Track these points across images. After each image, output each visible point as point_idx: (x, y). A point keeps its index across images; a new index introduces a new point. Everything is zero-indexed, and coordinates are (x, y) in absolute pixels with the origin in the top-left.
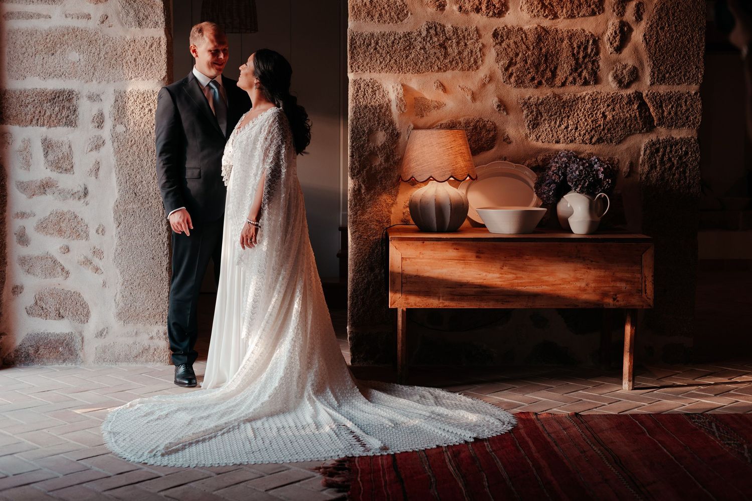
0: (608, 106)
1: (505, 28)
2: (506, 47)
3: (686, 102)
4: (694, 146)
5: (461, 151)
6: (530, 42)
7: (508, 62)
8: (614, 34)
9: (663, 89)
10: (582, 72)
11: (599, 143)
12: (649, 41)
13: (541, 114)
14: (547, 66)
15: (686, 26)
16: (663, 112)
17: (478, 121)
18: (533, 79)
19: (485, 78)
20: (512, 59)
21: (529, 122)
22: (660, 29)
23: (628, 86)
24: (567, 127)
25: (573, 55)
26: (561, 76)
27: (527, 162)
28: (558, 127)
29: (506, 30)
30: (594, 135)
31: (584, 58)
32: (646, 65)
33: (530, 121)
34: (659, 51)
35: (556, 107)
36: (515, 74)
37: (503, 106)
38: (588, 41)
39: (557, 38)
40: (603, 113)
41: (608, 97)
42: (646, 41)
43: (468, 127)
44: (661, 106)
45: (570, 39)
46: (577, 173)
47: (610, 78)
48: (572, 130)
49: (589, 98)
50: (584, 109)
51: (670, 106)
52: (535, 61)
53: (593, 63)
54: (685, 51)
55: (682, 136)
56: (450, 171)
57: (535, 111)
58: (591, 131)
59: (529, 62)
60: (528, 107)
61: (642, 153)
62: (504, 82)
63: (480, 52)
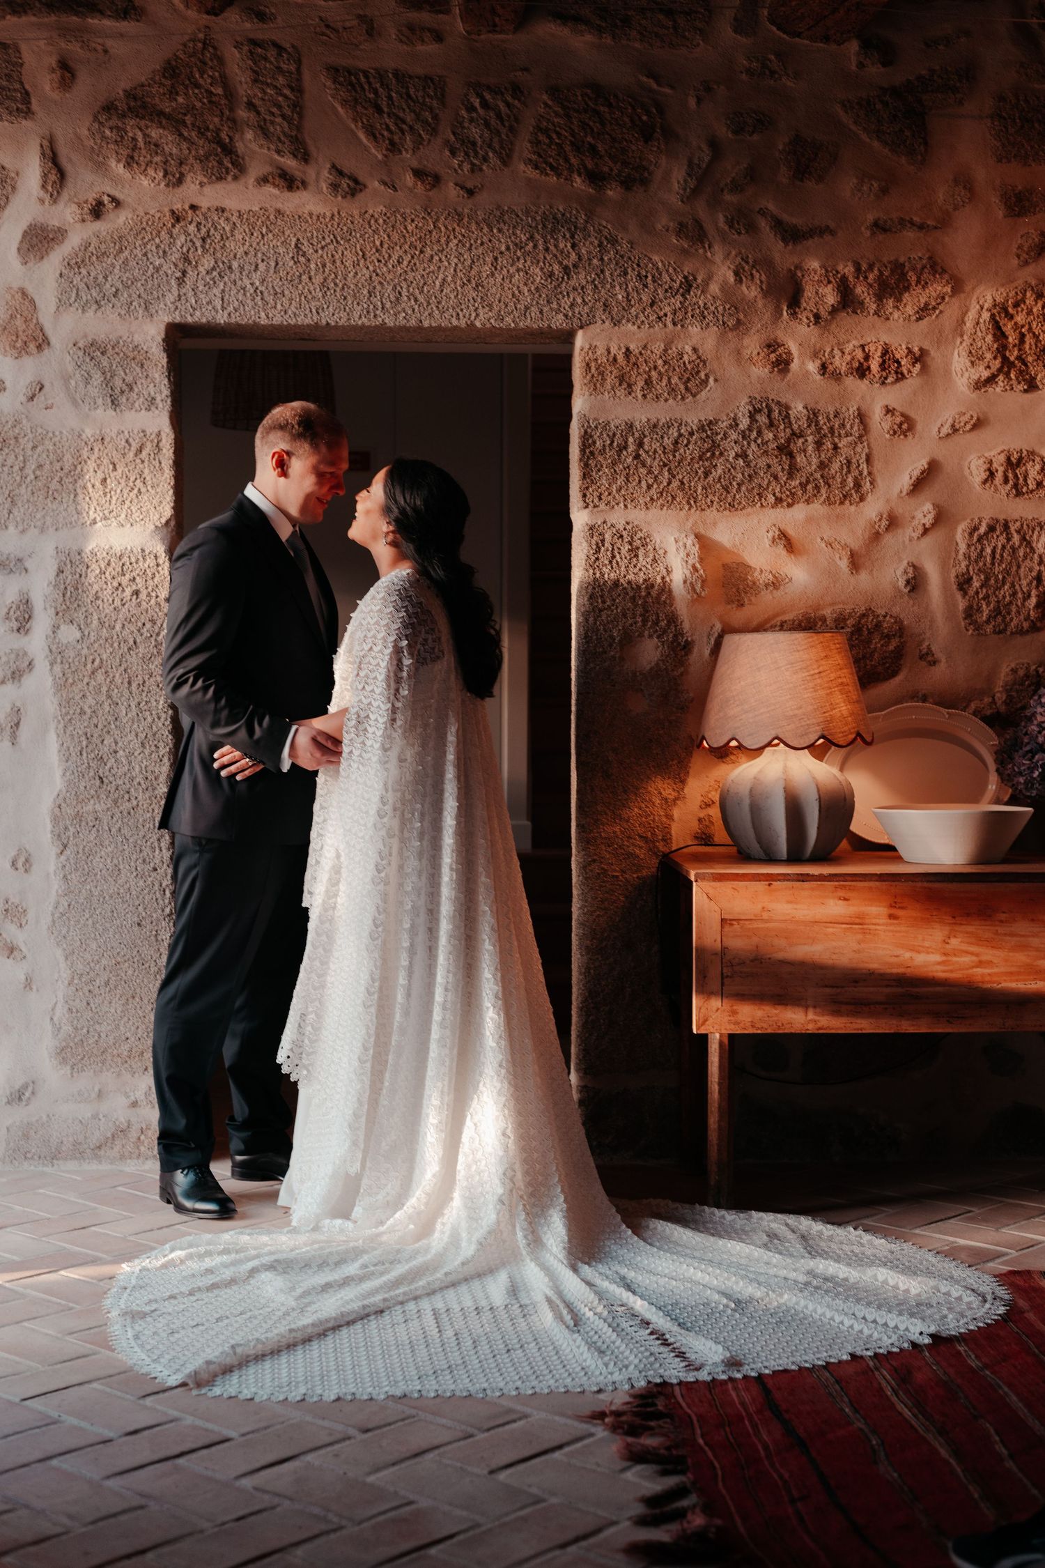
5: (840, 680)
17: (864, 615)
19: (880, 520)
27: (973, 706)
43: (843, 628)
56: (818, 724)
63: (868, 464)
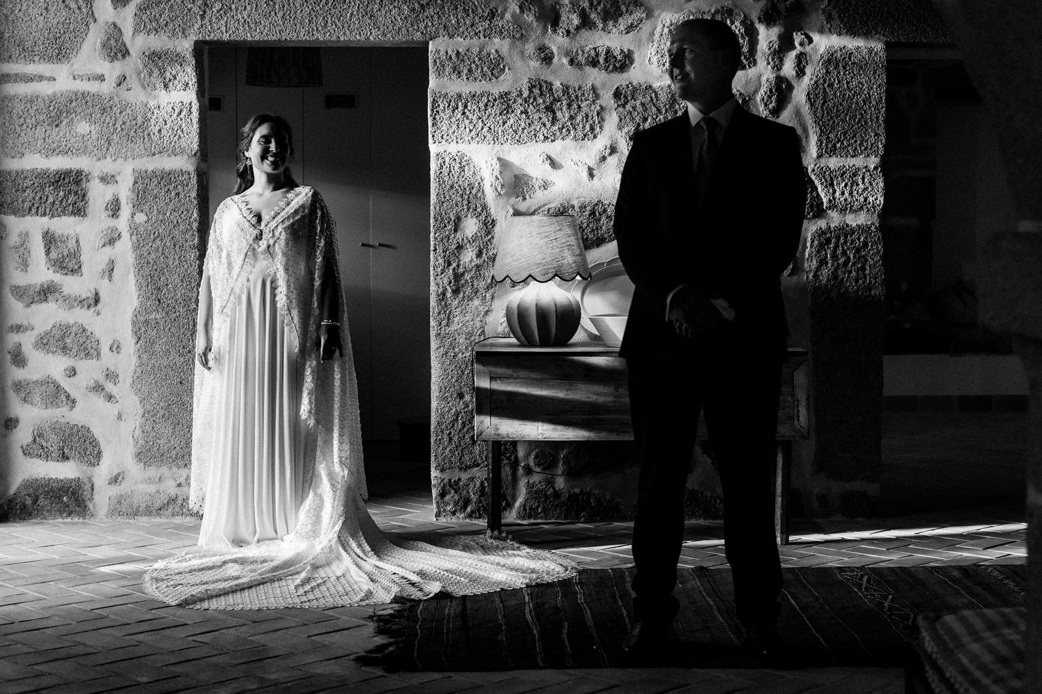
1: (630, 85)
2: (631, 109)
3: (863, 179)
4: (875, 235)
6: (662, 103)
8: (768, 92)
9: (834, 162)
12: (815, 101)
15: (862, 83)
16: (834, 192)
17: (597, 204)
20: (639, 125)
22: (828, 86)
29: (630, 88)
32: (811, 132)
34: (828, 114)
42: (811, 101)
43: (584, 212)
44: (832, 185)
51: (843, 185)
54: (861, 114)
55: (859, 223)
56: (554, 268)
61: (808, 244)
63: (598, 116)
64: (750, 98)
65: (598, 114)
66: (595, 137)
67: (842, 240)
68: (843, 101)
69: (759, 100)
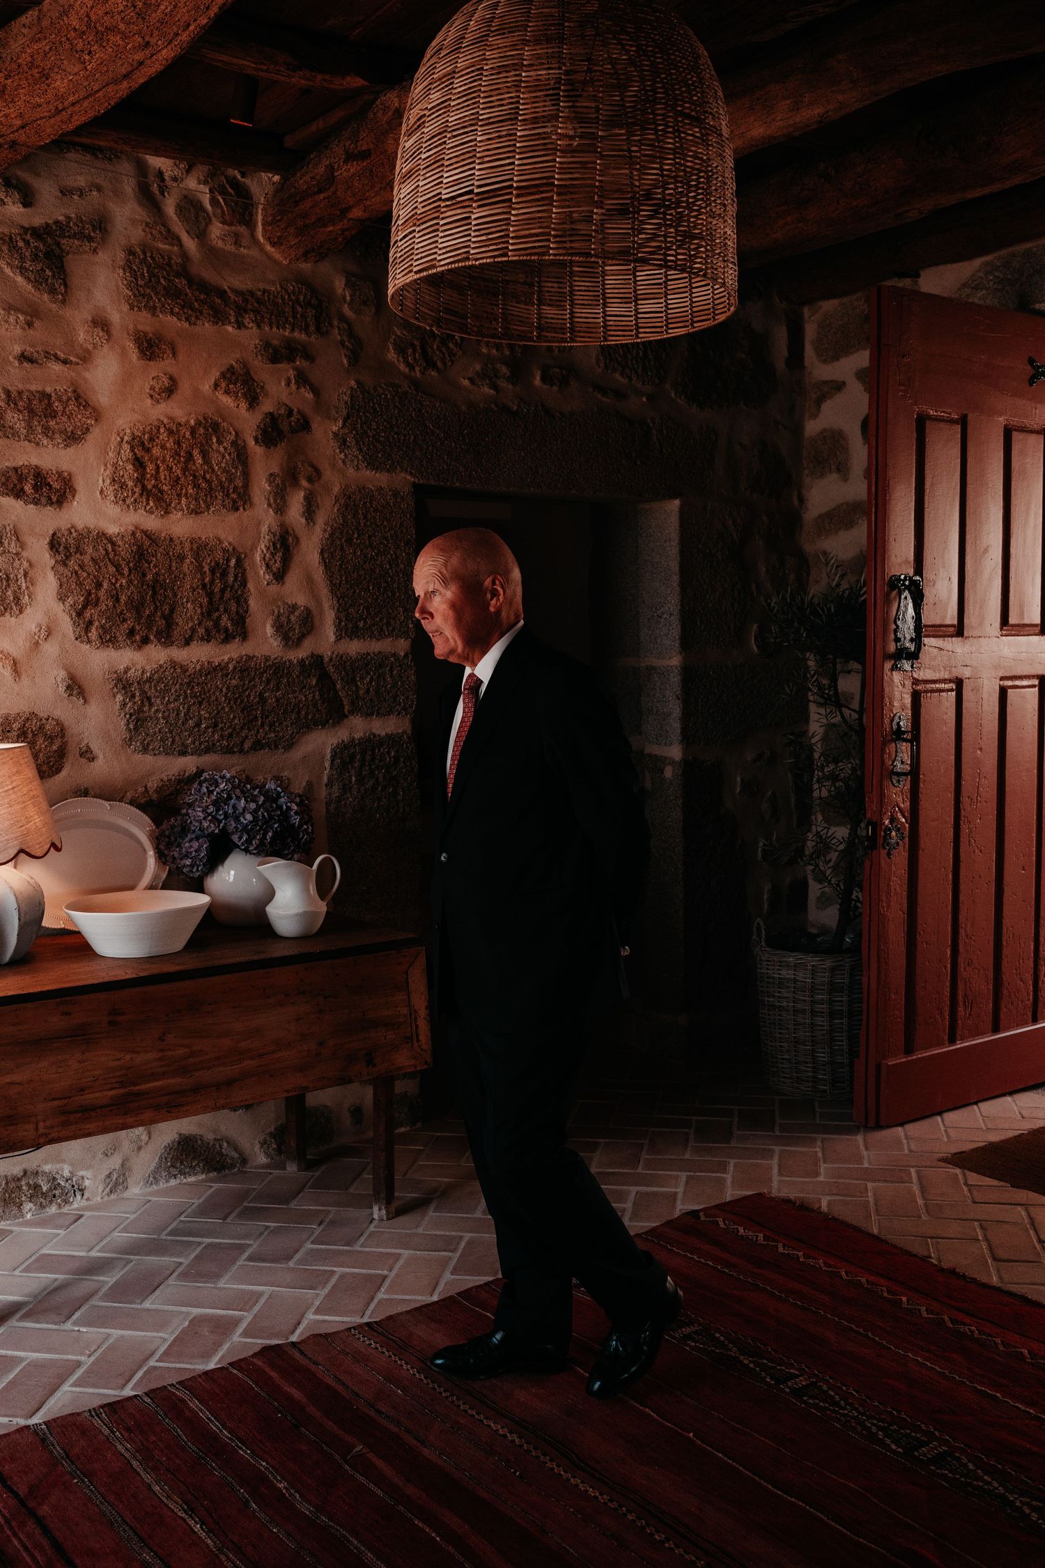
0: (268, 681)
1: (73, 531)
2: (76, 568)
3: (391, 670)
4: (407, 748)
5: (31, 793)
6: (124, 560)
7: (82, 599)
8: (272, 548)
9: (354, 647)
10: (219, 618)
11: (256, 750)
12: (330, 562)
13: (149, 699)
14: (156, 606)
15: (386, 538)
16: (358, 688)
17: (28, 719)
18: (131, 633)
19: (39, 631)
20: (89, 594)
21: (128, 716)
22: (346, 541)
23: (298, 643)
24: (198, 725)
25: (204, 586)
26: (183, 624)
27: (129, 795)
28: (183, 723)
29: (74, 535)
30: (247, 737)
31: (223, 591)
32: (326, 605)
33: (131, 715)
34: (347, 581)
35: (177, 686)
36: (97, 623)
37: (76, 687)
38: (228, 560)
39: (173, 554)
40: (261, 694)
41: (267, 664)
42: (325, 562)
44: (354, 680)
45: (197, 556)
46: (249, 817)
47: (269, 630)
48: (207, 728)
49: (235, 668)
50: (227, 688)
51: (368, 679)
52: (133, 598)
53: (238, 602)
54: (386, 582)
55: (389, 731)
56: (16, 838)
57: (138, 694)
58: (242, 728)
59: (123, 598)
60: (124, 688)
61: (327, 765)
62: (77, 639)
63: (25, 579)
64: (246, 556)
65: (26, 575)
66: (21, 612)
67: (368, 757)
68: (365, 562)
69: (259, 559)
